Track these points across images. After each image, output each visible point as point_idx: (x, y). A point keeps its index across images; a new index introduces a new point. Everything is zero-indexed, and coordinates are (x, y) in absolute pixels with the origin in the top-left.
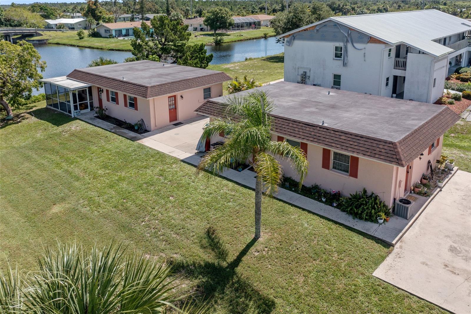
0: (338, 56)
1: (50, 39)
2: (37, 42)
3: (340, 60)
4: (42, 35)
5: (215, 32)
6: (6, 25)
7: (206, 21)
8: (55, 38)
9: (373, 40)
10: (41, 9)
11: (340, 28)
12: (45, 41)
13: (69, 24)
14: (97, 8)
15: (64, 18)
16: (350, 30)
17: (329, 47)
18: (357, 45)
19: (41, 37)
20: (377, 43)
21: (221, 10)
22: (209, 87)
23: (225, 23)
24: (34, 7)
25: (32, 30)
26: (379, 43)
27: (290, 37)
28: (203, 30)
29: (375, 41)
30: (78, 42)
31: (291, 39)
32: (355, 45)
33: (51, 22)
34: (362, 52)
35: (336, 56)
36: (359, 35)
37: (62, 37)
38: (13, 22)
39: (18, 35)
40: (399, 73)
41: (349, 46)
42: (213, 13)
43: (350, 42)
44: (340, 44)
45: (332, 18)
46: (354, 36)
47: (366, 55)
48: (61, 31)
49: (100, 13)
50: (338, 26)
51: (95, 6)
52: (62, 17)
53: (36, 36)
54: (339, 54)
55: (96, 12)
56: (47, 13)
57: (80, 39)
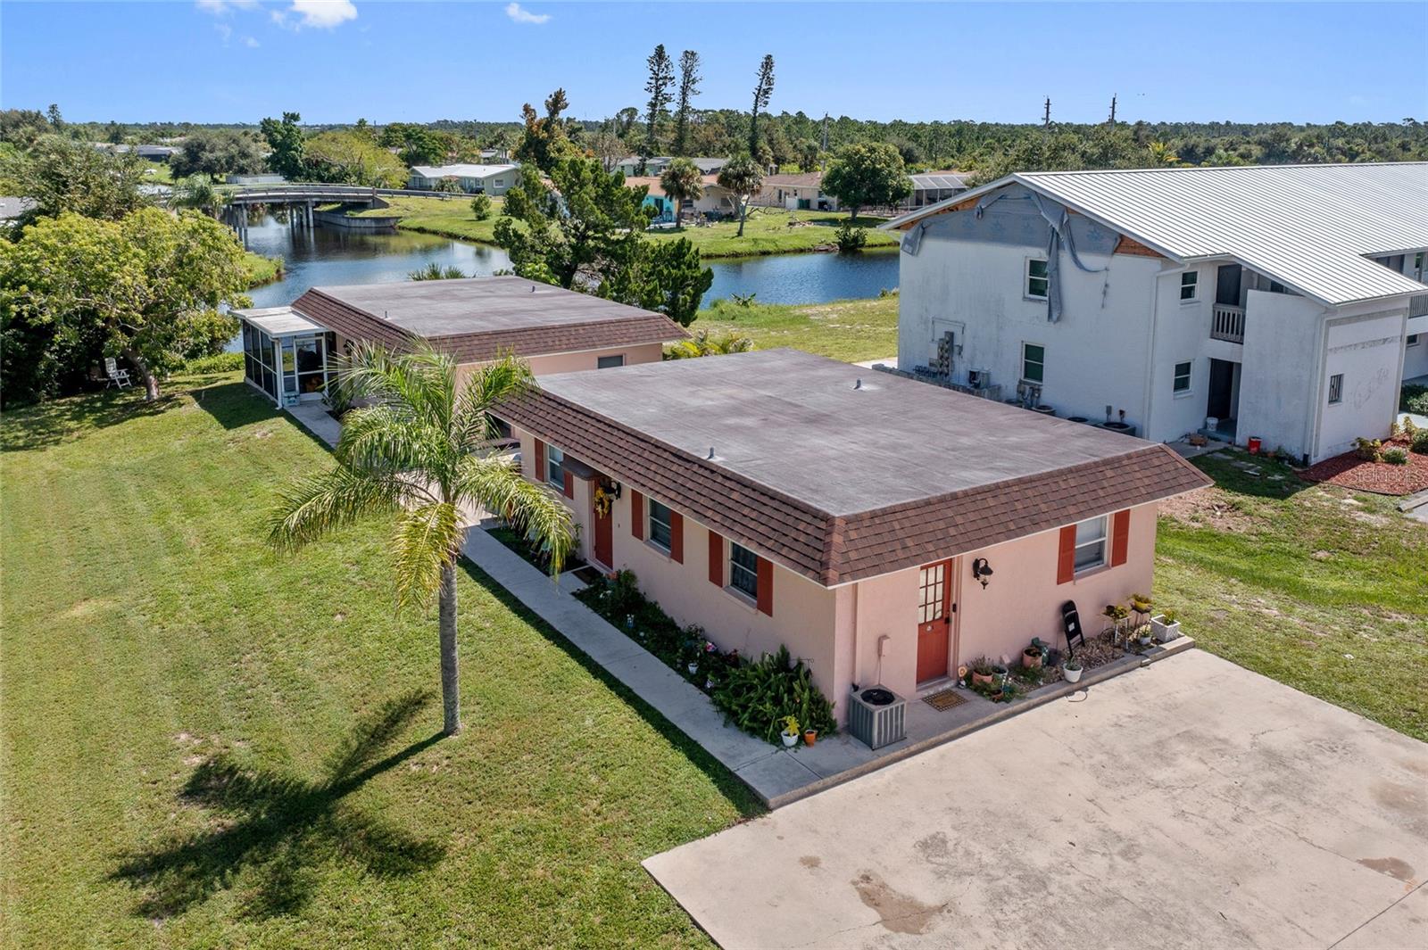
0: (1036, 288)
1: (406, 218)
2: (373, 224)
3: (1040, 301)
4: (386, 205)
5: (854, 214)
6: (308, 177)
7: (829, 181)
8: (417, 214)
9: (1125, 244)
10: (408, 137)
11: (1040, 207)
12: (392, 222)
13: (472, 178)
14: (551, 137)
15: (466, 162)
16: (1066, 212)
17: (1014, 260)
18: (1087, 259)
19: (385, 210)
20: (1139, 254)
21: (872, 150)
22: (618, 353)
23: (885, 188)
24: (392, 131)
25: (365, 191)
26: (1148, 255)
27: (914, 229)
28: (826, 206)
29: (1135, 247)
30: (468, 227)
31: (916, 235)
32: (1083, 258)
33: (427, 172)
34: (1100, 280)
35: (1032, 291)
36: (1092, 228)
37: (438, 212)
38: (327, 170)
39: (333, 203)
40: (1223, 350)
41: (1065, 258)
42: (848, 156)
43: (1066, 246)
44: (1039, 254)
45: (1018, 174)
46: (1079, 230)
47: (1109, 290)
48: (437, 195)
49: (559, 150)
50: (1034, 198)
51: (547, 131)
52: (462, 160)
53: (374, 208)
54: (1040, 282)
55: (548, 148)
56: (423, 148)
57: (480, 218)
